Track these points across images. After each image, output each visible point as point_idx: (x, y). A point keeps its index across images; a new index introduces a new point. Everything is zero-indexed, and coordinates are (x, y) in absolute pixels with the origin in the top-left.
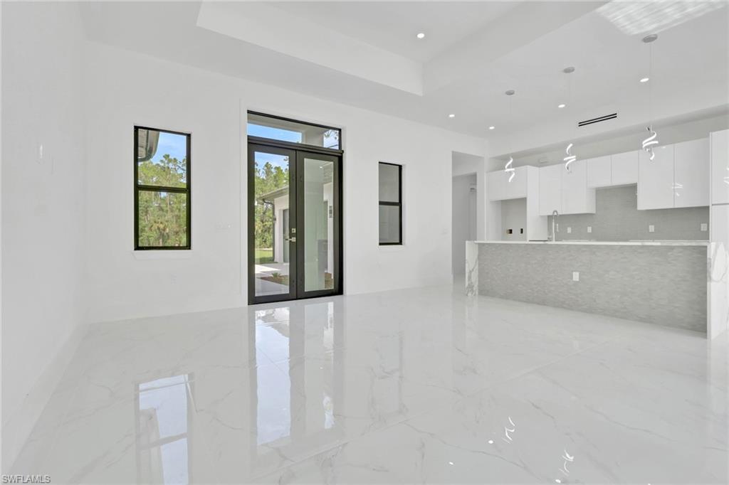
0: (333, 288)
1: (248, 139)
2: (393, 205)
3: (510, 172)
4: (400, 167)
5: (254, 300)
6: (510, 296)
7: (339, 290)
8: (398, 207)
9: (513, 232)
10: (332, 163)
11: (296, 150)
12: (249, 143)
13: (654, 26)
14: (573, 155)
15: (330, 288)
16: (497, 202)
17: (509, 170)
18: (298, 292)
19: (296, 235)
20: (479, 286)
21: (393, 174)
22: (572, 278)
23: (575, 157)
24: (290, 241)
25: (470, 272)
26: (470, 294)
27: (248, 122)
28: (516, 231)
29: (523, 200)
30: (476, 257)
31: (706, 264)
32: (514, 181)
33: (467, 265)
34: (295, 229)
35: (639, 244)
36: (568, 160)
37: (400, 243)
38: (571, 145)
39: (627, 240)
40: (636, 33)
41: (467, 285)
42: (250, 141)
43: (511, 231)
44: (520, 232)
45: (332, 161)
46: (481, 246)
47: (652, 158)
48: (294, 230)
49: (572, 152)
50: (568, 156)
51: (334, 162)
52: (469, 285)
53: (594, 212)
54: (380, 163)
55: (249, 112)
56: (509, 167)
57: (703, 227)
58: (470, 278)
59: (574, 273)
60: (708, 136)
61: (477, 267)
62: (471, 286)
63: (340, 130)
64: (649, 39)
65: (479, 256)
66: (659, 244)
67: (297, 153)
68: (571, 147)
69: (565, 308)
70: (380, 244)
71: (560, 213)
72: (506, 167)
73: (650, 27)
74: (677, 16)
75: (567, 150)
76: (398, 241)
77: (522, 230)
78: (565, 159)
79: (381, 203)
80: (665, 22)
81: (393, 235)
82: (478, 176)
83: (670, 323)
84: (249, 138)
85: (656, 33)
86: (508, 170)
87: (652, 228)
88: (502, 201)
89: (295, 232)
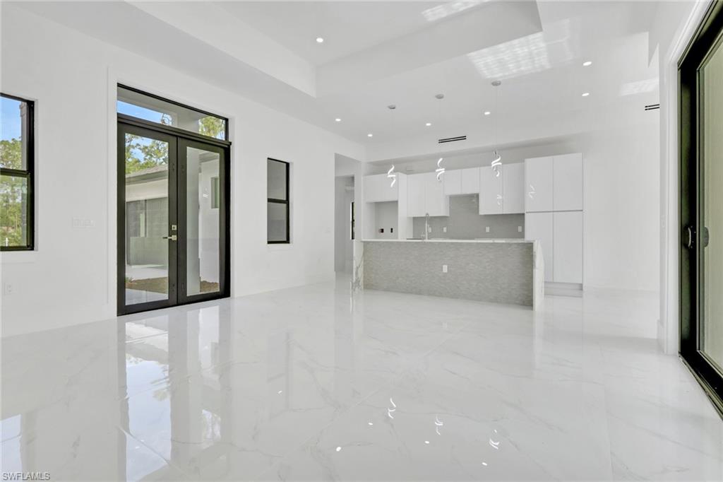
0: (219, 290)
1: (118, 117)
2: (280, 203)
3: (392, 178)
4: (288, 165)
5: (124, 310)
6: (393, 288)
7: (225, 292)
8: (285, 205)
9: (384, 231)
10: (218, 154)
11: (177, 136)
12: (118, 122)
13: (500, 75)
14: (442, 168)
15: (215, 291)
16: (371, 203)
17: (392, 176)
18: (179, 297)
19: (177, 233)
20: (364, 281)
21: (281, 171)
22: (442, 270)
23: (444, 169)
24: (170, 240)
25: (357, 268)
26: (357, 289)
27: (118, 99)
28: (387, 231)
29: (396, 203)
30: (362, 254)
31: (532, 256)
32: (396, 185)
33: (354, 262)
34: (176, 226)
35: (491, 241)
36: (439, 172)
37: (288, 241)
38: (441, 159)
39: (473, 239)
40: (489, 77)
41: (354, 281)
42: (120, 120)
43: (382, 231)
44: (390, 230)
45: (218, 152)
46: (366, 244)
47: (498, 175)
48: (174, 227)
49: (442, 165)
50: (439, 168)
51: (220, 154)
52: (356, 280)
53: (448, 215)
54: (269, 159)
55: (119, 85)
56: (390, 174)
57: (520, 229)
58: (357, 273)
59: (444, 266)
60: (524, 161)
61: (362, 263)
62: (358, 281)
63: (227, 120)
64: (496, 84)
65: (364, 254)
66: (504, 241)
67: (179, 140)
68: (442, 162)
69: (436, 296)
70: (269, 242)
71: (430, 215)
72: (389, 173)
73: (498, 76)
74: (514, 71)
75: (439, 162)
76: (285, 240)
77: (392, 229)
78: (437, 170)
79: (270, 200)
80: (507, 74)
81: (280, 233)
82: (355, 178)
83: (508, 301)
84: (120, 117)
85: (500, 80)
86: (389, 176)
87: (488, 229)
88: (376, 203)
89: (176, 229)
